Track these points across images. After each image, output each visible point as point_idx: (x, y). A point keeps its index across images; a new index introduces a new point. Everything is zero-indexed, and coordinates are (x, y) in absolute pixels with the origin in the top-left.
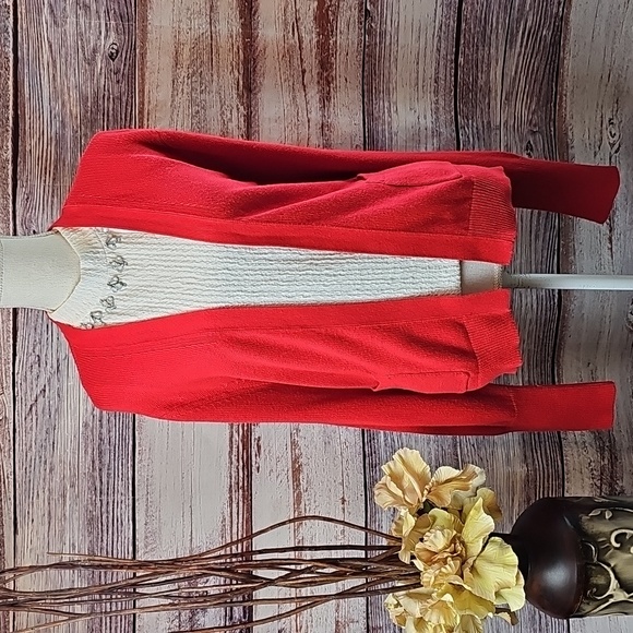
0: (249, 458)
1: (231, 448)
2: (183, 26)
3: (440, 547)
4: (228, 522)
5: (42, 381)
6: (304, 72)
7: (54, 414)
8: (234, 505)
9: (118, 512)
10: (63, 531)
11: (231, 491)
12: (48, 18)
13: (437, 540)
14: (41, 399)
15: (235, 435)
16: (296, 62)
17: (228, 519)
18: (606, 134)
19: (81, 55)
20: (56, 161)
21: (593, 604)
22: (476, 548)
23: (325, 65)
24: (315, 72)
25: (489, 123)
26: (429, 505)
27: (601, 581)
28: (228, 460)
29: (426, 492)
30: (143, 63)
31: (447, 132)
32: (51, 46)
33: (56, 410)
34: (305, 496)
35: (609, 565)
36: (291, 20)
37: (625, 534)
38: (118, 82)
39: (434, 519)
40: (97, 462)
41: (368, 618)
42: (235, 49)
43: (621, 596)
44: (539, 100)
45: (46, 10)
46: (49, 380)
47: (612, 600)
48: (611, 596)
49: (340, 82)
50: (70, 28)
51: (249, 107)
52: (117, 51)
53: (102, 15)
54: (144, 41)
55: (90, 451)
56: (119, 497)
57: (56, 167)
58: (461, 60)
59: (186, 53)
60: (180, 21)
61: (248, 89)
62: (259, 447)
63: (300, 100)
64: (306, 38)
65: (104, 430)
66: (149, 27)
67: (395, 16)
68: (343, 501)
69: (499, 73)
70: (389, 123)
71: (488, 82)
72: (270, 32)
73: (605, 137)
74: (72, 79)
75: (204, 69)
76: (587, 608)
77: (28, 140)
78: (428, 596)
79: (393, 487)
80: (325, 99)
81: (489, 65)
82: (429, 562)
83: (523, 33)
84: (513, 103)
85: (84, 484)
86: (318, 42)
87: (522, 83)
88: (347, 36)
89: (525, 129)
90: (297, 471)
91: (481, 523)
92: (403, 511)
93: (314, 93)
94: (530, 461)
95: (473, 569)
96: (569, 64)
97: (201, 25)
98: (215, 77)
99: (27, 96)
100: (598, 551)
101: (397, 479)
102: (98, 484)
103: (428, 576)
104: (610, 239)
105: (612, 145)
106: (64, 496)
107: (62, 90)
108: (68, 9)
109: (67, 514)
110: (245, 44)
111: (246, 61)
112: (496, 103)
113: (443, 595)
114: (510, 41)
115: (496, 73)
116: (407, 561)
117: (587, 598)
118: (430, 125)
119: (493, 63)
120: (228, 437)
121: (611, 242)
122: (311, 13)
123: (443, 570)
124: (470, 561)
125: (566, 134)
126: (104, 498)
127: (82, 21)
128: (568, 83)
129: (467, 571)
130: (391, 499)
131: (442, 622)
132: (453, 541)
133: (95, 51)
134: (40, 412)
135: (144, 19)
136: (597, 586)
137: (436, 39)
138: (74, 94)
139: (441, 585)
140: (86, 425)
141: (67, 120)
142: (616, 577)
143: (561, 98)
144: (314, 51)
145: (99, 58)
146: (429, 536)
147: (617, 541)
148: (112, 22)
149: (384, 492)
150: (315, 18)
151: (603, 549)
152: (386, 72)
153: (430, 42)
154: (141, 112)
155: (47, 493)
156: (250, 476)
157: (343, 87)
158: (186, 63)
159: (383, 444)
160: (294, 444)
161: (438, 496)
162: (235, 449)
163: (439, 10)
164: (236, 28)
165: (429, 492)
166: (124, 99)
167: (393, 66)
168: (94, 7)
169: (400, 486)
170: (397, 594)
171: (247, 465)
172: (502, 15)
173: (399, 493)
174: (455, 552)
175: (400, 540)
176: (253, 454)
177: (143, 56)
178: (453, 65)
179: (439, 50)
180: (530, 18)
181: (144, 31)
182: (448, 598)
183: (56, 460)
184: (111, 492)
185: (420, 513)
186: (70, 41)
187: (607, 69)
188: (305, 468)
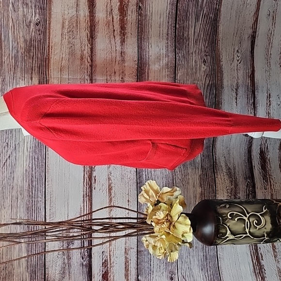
0: (91, 184)
1: (84, 180)
2: (66, 12)
3: (162, 218)
4: (83, 209)
5: (9, 153)
6: (114, 31)
7: (13, 166)
8: (85, 203)
9: (39, 205)
10: (17, 212)
11: (84, 197)
12: (12, 9)
13: (161, 215)
14: (8, 160)
15: (86, 175)
16: (111, 27)
17: (83, 208)
18: (235, 56)
19: (25, 23)
20: (15, 66)
21: (221, 240)
22: (175, 218)
23: (123, 28)
24: (118, 31)
25: (188, 51)
26: (158, 202)
27: (224, 231)
28: (83, 185)
29: (157, 197)
30: (49, 27)
31: (172, 55)
32: (12, 20)
33: (15, 165)
34: (113, 199)
35: (227, 225)
36: (109, 10)
37: (234, 213)
38: (39, 34)
39: (161, 207)
40: (31, 185)
41: (138, 247)
42: (87, 22)
43: (232, 237)
44: (209, 42)
45: (11, 6)
46: (12, 153)
47: (228, 239)
48: (228, 237)
49: (129, 35)
50: (20, 13)
51: (92, 44)
52: (39, 22)
53: (33, 8)
54: (50, 18)
55: (28, 181)
56: (39, 199)
57: (14, 68)
58: (177, 26)
59: (67, 23)
60: (64, 10)
61: (92, 37)
62: (95, 180)
63: (113, 42)
64: (115, 17)
65: (34, 173)
66: (52, 12)
67: (151, 8)
68: (129, 201)
69: (193, 31)
70: (148, 51)
71: (188, 35)
72: (101, 14)
73: (235, 57)
74: (21, 33)
75: (74, 29)
76: (219, 242)
77: (3, 58)
78: (157, 236)
79: (145, 195)
80: (123, 42)
81: (189, 29)
82: (157, 223)
83: (202, 16)
84: (198, 43)
85: (26, 194)
86: (120, 19)
87: (202, 36)
88: (132, 16)
89: (203, 54)
90: (110, 189)
91: (178, 209)
92: (149, 204)
93: (118, 39)
94: (203, 186)
95: (174, 226)
96: (221, 28)
97: (72, 12)
98: (79, 32)
99: (3, 40)
100: (223, 220)
101: (147, 192)
102: (31, 193)
103: (156, 229)
104: (236, 98)
105: (238, 61)
106: (18, 198)
107: (17, 38)
108: (19, 5)
109: (19, 205)
110: (90, 20)
111: (91, 26)
112: (192, 44)
113: (162, 236)
114: (197, 19)
115: (192, 31)
116: (149, 223)
117: (218, 238)
118: (164, 52)
119: (190, 27)
120: (83, 176)
121: (236, 100)
122: (117, 7)
123: (162, 226)
124: (173, 223)
125: (220, 56)
126: (33, 199)
127: (25, 10)
128: (220, 36)
129: (172, 227)
130: (144, 200)
131: (162, 246)
132: (167, 215)
133: (30, 22)
134: (8, 165)
135: (50, 9)
136: (222, 233)
137: (167, 18)
138: (22, 40)
139: (162, 232)
140: (26, 171)
141: (19, 49)
142: (230, 230)
143: (218, 42)
144: (118, 22)
145: (32, 25)
146: (158, 213)
147: (230, 216)
148: (37, 10)
149: (142, 197)
150: (119, 9)
151: (225, 219)
152: (147, 31)
153: (165, 19)
154: (49, 47)
155: (11, 197)
156: (91, 191)
157: (130, 37)
158: (67, 27)
159: (145, 179)
160: (109, 179)
161: (162, 199)
162: (85, 181)
163: (169, 6)
164: (87, 13)
165: (159, 197)
166: (42, 41)
167: (150, 29)
168: (30, 5)
169: (148, 195)
170: (146, 236)
171: (91, 187)
172: (194, 8)
173: (148, 197)
174: (168, 219)
175: (147, 215)
176: (93, 182)
177: (50, 24)
178: (174, 28)
179: (168, 22)
180: (205, 9)
181: (50, 14)
182: (164, 237)
183: (14, 184)
184: (36, 197)
185: (156, 205)
186: (21, 18)
187: (236, 30)
188: (113, 188)
